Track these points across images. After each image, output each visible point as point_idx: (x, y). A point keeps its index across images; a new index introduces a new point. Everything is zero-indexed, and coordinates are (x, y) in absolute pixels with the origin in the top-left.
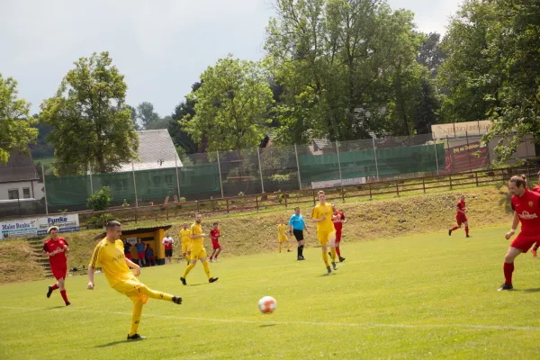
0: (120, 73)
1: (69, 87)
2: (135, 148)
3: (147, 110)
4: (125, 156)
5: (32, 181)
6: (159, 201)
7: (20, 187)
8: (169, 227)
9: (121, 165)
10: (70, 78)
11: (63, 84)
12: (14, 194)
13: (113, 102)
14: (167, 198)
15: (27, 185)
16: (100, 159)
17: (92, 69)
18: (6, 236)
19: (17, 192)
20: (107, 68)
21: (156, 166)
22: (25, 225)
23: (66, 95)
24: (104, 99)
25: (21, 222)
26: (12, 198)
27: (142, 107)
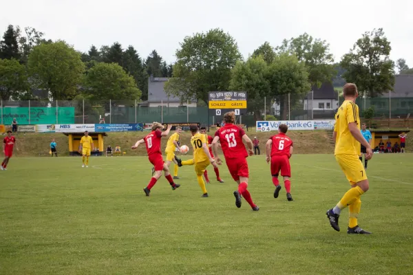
0: (388, 41)
1: (357, 47)
2: (392, 85)
3: (402, 63)
4: (385, 89)
5: (332, 99)
6: (404, 116)
7: (325, 102)
8: (409, 131)
9: (383, 93)
10: (359, 42)
11: (354, 46)
12: (321, 105)
13: (382, 58)
14: (409, 114)
15: (329, 101)
16: (371, 89)
17: (372, 38)
18: (315, 128)
19: (323, 104)
20: (381, 38)
21: (403, 95)
22: (326, 123)
23: (355, 52)
24: (377, 55)
25: (324, 121)
26: (320, 107)
27: (399, 61)
